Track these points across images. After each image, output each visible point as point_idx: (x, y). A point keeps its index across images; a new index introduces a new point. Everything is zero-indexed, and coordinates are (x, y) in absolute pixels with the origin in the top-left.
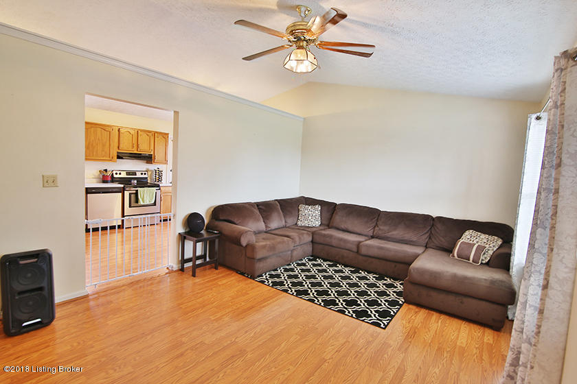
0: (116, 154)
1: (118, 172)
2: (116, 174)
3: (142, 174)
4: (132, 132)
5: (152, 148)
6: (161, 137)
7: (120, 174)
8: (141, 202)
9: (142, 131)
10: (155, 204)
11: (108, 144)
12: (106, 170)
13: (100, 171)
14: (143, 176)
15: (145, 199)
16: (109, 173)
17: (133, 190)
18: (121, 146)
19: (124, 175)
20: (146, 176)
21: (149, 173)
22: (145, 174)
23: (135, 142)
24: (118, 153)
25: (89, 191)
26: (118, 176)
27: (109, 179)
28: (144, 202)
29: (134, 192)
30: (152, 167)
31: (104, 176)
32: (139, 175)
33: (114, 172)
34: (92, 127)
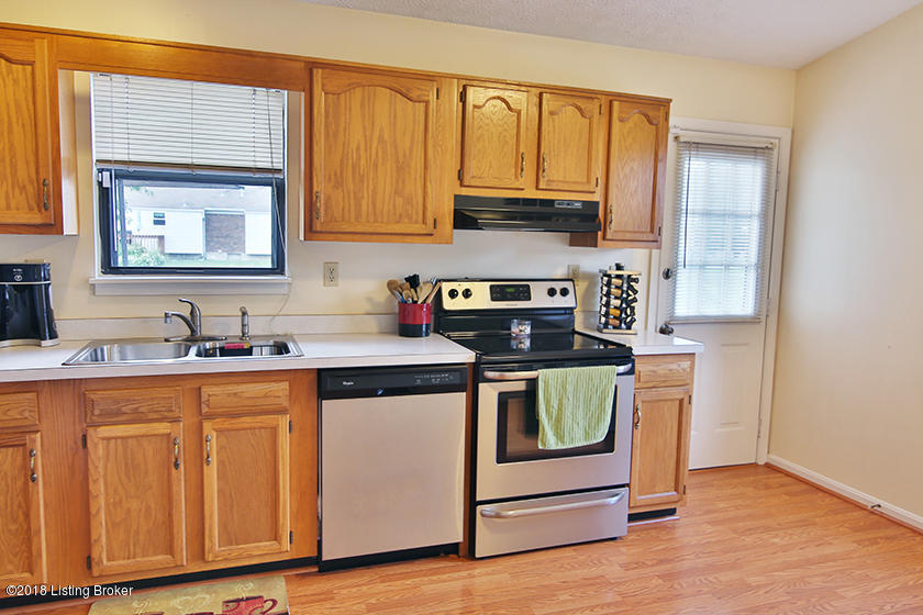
0: (448, 208)
1: (460, 287)
2: (453, 294)
3: (552, 292)
4: (517, 98)
5: (599, 172)
6: (636, 118)
7: (467, 294)
8: (549, 440)
9: (557, 91)
10: (608, 445)
11: (418, 163)
12: (413, 281)
13: (391, 285)
14: (559, 302)
15: (567, 421)
16: (424, 294)
17: (516, 381)
18: (472, 167)
19: (481, 299)
20: (567, 302)
21: (581, 286)
22: (564, 292)
23: (528, 147)
24: (457, 197)
25: (329, 385)
26: (459, 304)
27: (425, 319)
28: (560, 437)
29: (521, 386)
30: (595, 260)
31: (403, 304)
32: (539, 299)
33: (446, 287)
34: (352, 87)
